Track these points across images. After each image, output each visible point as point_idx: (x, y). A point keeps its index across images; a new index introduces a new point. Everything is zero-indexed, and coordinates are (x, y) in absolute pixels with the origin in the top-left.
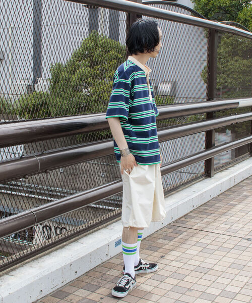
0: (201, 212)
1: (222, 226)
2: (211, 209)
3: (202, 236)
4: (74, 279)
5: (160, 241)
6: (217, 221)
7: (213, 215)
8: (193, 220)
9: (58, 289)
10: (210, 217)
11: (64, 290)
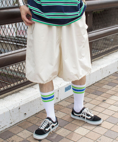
4: (23, 119)
5: (105, 87)
9: (6, 129)
11: (10, 131)
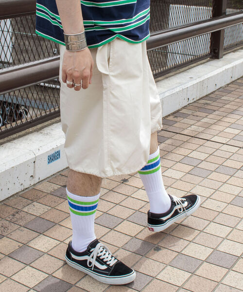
0: (200, 109)
1: (228, 130)
2: (215, 104)
3: (195, 147)
6: (221, 123)
7: (217, 113)
8: (186, 120)
10: (211, 116)
